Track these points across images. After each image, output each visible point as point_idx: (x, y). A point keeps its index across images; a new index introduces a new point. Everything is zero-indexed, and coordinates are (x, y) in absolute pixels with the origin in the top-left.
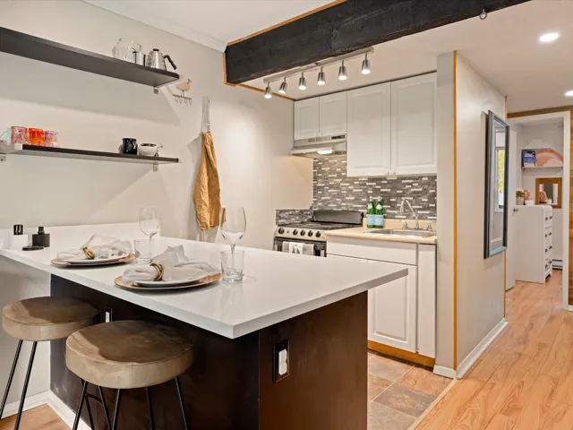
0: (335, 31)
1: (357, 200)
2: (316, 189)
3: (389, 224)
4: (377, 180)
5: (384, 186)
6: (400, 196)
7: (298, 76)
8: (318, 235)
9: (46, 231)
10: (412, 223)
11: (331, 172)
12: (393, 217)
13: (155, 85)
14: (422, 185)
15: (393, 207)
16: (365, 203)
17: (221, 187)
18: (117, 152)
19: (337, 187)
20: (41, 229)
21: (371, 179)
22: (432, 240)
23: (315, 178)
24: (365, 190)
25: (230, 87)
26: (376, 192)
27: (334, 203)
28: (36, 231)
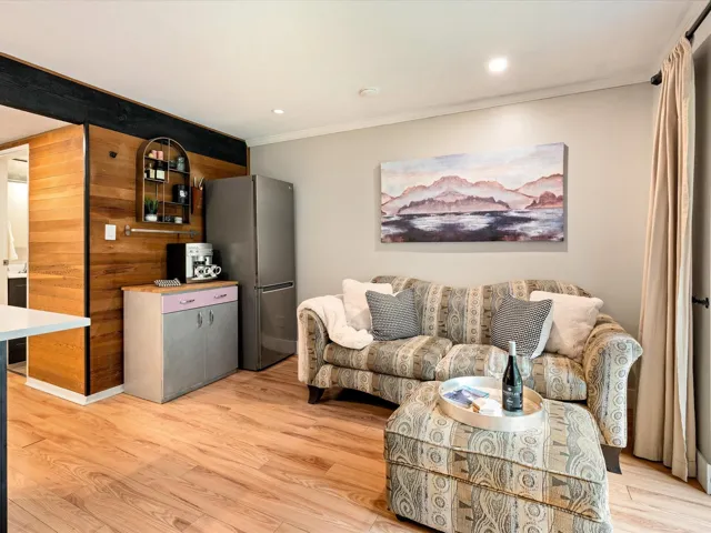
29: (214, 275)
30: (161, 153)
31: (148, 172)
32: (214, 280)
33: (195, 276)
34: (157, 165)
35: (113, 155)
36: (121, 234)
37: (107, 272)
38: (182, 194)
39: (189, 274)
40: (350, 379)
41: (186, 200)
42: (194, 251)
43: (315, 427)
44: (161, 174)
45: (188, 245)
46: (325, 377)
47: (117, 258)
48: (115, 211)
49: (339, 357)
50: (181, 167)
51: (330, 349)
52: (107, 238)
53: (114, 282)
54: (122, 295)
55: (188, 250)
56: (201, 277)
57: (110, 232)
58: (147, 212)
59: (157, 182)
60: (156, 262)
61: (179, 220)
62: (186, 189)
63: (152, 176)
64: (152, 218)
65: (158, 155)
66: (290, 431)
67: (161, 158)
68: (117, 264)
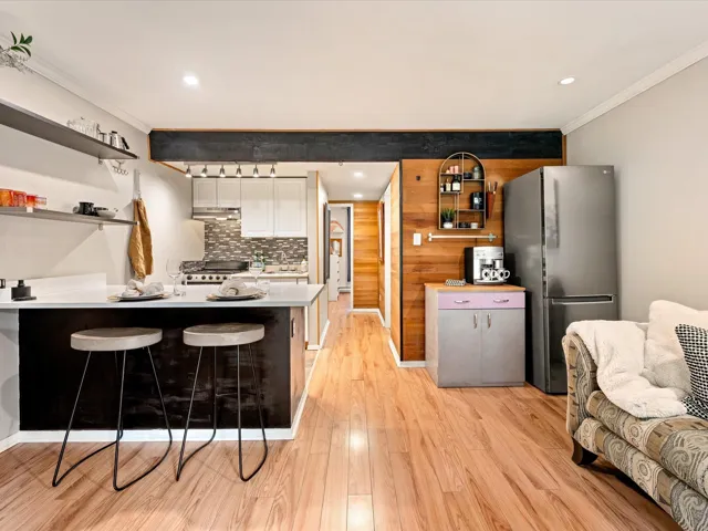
0: (256, 148)
1: (244, 252)
2: (207, 245)
3: (269, 268)
4: (259, 239)
5: (264, 243)
6: (274, 250)
7: (220, 167)
8: (211, 278)
9: (26, 284)
10: (285, 267)
11: (221, 233)
12: (270, 263)
13: (100, 157)
14: (289, 243)
15: (270, 258)
16: (250, 255)
17: (153, 243)
18: (72, 212)
19: (226, 243)
20: (21, 282)
21: (254, 239)
22: (305, 275)
23: (207, 237)
24: (249, 247)
25: (152, 163)
26: (258, 247)
27: (225, 255)
28: (16, 285)
29: (501, 279)
30: (457, 167)
31: (445, 187)
32: (501, 284)
33: (482, 279)
34: (454, 179)
35: (419, 178)
36: (425, 240)
37: (415, 270)
38: (476, 201)
39: (476, 275)
40: (622, 457)
41: (481, 206)
42: (481, 254)
43: (549, 493)
44: (456, 186)
45: (475, 249)
46: (588, 435)
47: (424, 259)
48: (420, 223)
49: (606, 415)
50: (476, 176)
51: (596, 398)
52: (415, 244)
53: (420, 279)
54: (424, 289)
55: (475, 254)
56: (486, 280)
57: (417, 239)
58: (444, 221)
59: (453, 194)
60: (455, 263)
61: (474, 226)
62: (481, 195)
63: (448, 189)
64: (448, 226)
65: (454, 170)
66: (514, 477)
67: (457, 172)
68: (422, 264)
